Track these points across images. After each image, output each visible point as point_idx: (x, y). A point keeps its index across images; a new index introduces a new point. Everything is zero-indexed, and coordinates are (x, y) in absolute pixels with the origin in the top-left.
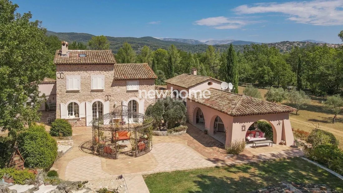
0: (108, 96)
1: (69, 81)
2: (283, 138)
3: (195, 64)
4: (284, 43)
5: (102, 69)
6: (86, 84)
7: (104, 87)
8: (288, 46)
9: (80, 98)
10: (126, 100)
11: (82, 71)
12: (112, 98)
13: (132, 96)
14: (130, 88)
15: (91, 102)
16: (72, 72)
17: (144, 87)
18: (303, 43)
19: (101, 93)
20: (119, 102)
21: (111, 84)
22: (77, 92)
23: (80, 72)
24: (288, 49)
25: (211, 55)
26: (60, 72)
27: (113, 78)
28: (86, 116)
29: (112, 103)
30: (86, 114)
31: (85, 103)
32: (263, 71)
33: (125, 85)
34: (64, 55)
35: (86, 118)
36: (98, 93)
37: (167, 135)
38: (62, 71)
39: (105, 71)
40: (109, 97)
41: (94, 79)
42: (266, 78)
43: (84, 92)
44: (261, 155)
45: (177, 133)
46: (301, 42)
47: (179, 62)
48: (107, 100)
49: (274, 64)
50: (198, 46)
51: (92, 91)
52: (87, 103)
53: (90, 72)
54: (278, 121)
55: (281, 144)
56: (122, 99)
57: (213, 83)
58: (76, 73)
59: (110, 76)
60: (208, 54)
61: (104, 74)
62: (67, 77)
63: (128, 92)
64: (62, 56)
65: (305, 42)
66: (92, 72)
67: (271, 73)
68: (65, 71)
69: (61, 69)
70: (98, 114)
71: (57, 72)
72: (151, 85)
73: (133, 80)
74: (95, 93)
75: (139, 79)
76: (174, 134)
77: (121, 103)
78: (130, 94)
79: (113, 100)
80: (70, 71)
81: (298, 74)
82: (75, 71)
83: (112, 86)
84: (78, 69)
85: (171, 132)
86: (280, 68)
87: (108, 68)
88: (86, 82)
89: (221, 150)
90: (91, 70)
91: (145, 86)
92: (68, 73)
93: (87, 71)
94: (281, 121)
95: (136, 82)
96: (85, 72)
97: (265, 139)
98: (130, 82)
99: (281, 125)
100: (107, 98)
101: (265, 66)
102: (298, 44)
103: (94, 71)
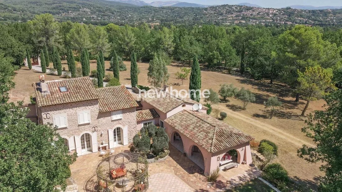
0: (94, 127)
1: (56, 120)
2: (245, 159)
3: (159, 63)
4: (224, 6)
5: (87, 104)
6: (72, 120)
7: (90, 120)
8: (227, 9)
9: (69, 134)
10: (111, 129)
11: (67, 109)
12: (99, 128)
13: (116, 124)
14: (115, 117)
15: (79, 135)
16: (58, 111)
17: (126, 115)
18: (241, 6)
19: (88, 126)
20: (105, 131)
21: (97, 117)
22: (66, 128)
23: (65, 110)
24: (228, 13)
25: (165, 37)
26: (46, 113)
27: (98, 111)
28: (76, 148)
29: (99, 133)
30: (75, 146)
31: (74, 137)
32: (213, 55)
33: (110, 115)
34: (45, 92)
35: (76, 149)
36: (85, 126)
37: (154, 162)
38: (48, 111)
39: (90, 106)
40: (96, 128)
41: (80, 114)
42: (215, 61)
43: (72, 128)
44: (232, 179)
45: (163, 159)
46: (239, 6)
47: (133, 42)
48: (94, 131)
49: (222, 49)
50: (144, 8)
51: (79, 125)
52: (75, 137)
53: (75, 109)
54: (242, 148)
55: (243, 163)
56: (108, 128)
57: (186, 105)
58: (62, 111)
59: (96, 109)
60: (163, 36)
61: (89, 109)
62: (53, 116)
63: (112, 121)
64: (43, 93)
65: (242, 6)
66: (78, 108)
67: (220, 57)
68: (51, 111)
69: (46, 109)
70: (86, 143)
71: (43, 114)
72: (133, 112)
73: (117, 111)
74: (83, 127)
75: (123, 109)
76: (160, 160)
77: (107, 131)
78: (115, 123)
79: (100, 131)
80: (56, 111)
81: (242, 60)
82: (61, 109)
83: (98, 118)
84: (63, 107)
85: (157, 159)
86: (227, 53)
87: (93, 103)
88: (73, 118)
89: (201, 176)
90: (76, 107)
91: (128, 113)
92: (54, 113)
93: (73, 109)
94: (244, 148)
95: (120, 111)
96: (71, 109)
97: (232, 160)
98: (114, 113)
99: (244, 150)
100: (94, 129)
101: (214, 51)
102: (236, 8)
103: (80, 108)
